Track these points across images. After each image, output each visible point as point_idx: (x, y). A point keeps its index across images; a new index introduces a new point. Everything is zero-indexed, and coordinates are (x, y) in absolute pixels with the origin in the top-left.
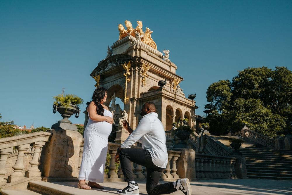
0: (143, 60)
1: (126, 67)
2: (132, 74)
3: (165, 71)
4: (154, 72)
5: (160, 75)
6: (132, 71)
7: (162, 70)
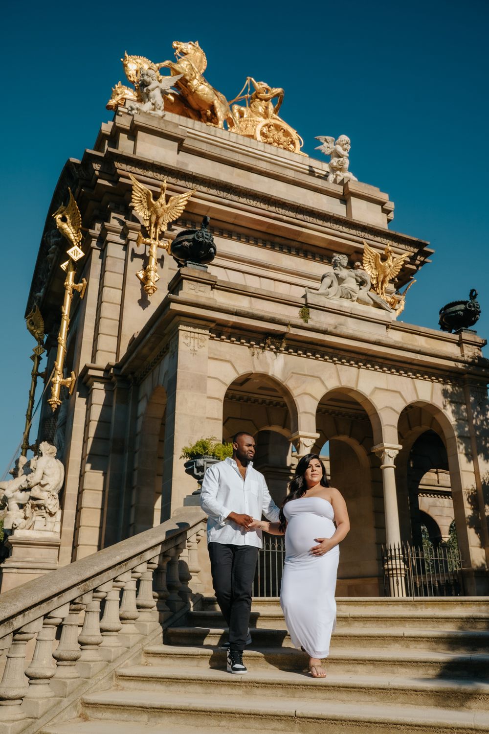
0: (128, 168)
1: (65, 226)
2: (96, 254)
3: (293, 214)
4: (231, 227)
5: (278, 240)
6: (95, 237)
7: (273, 209)
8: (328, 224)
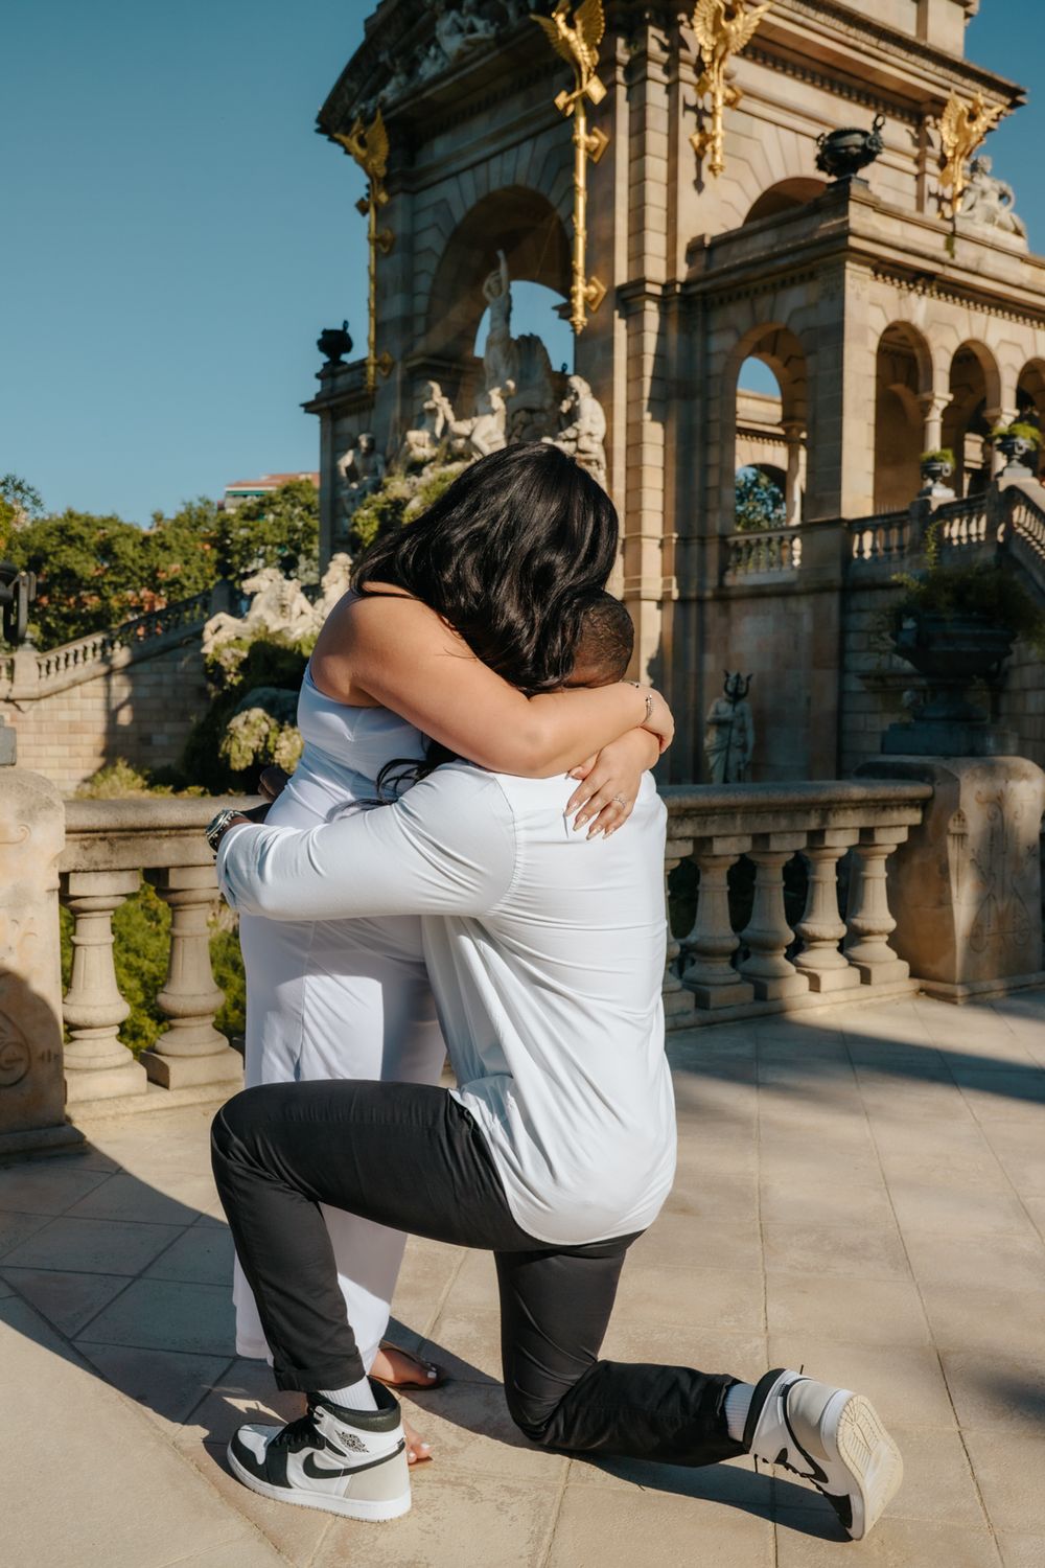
1: (572, 35)
2: (622, 91)
3: (874, 41)
4: (788, 55)
5: (840, 77)
6: (621, 64)
7: (852, 31)
8: (913, 58)
